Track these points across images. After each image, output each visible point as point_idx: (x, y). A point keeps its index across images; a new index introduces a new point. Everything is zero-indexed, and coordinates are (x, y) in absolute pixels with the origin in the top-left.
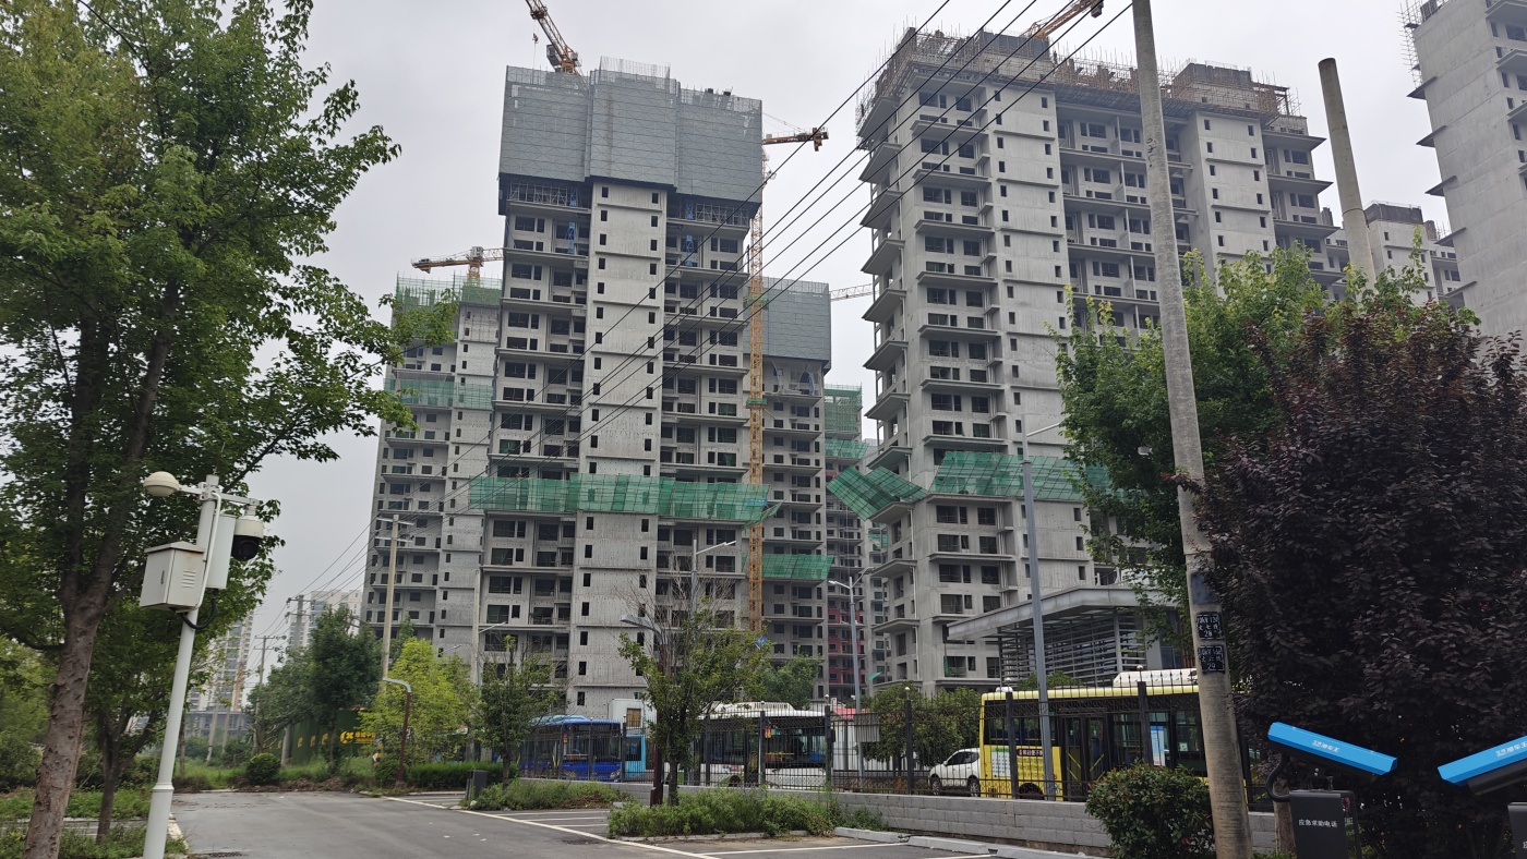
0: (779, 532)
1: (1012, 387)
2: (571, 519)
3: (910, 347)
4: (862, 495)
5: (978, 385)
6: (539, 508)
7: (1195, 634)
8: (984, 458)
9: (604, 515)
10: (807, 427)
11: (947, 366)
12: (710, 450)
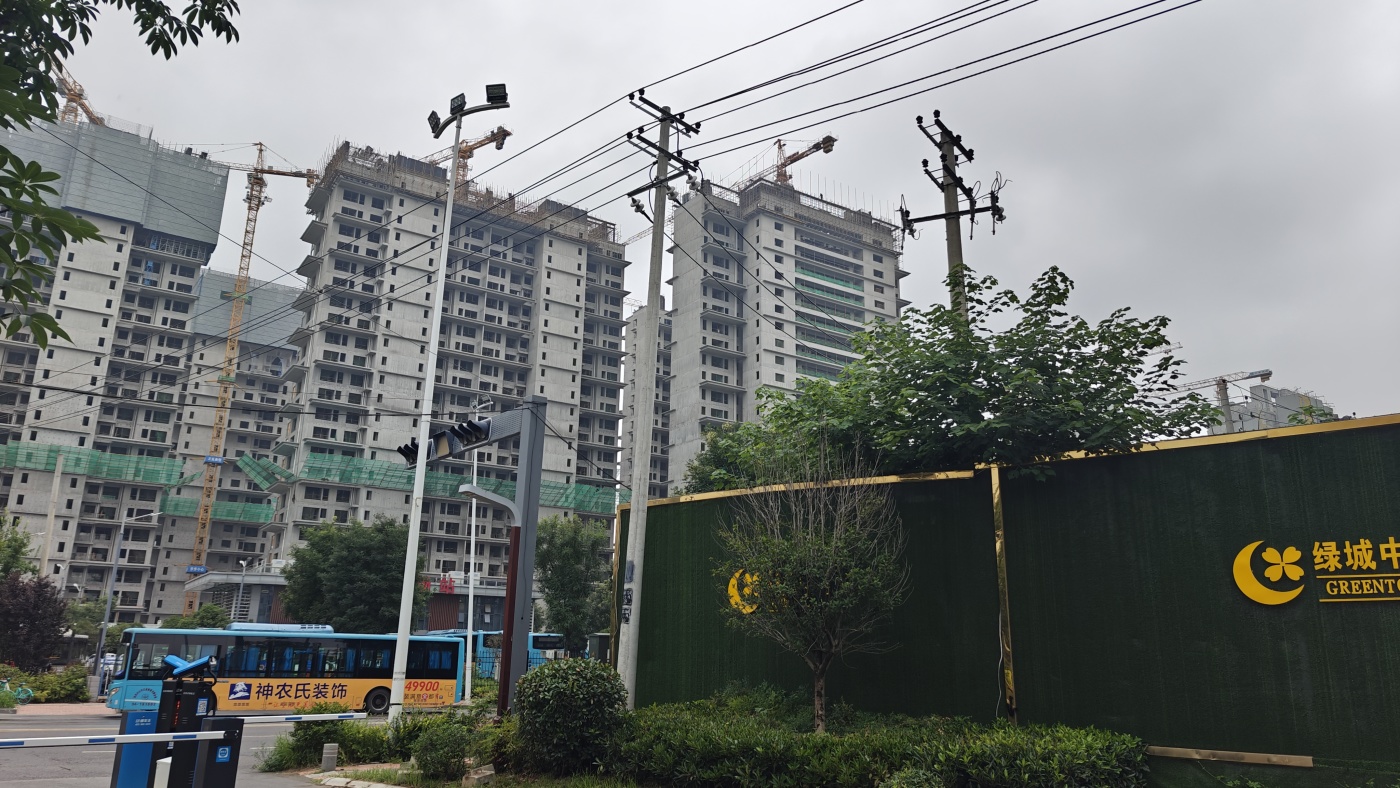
0: (235, 483)
1: (376, 409)
2: (8, 473)
4: (259, 473)
5: (353, 405)
8: (348, 457)
9: (38, 473)
10: (275, 401)
11: (332, 389)
12: (144, 428)
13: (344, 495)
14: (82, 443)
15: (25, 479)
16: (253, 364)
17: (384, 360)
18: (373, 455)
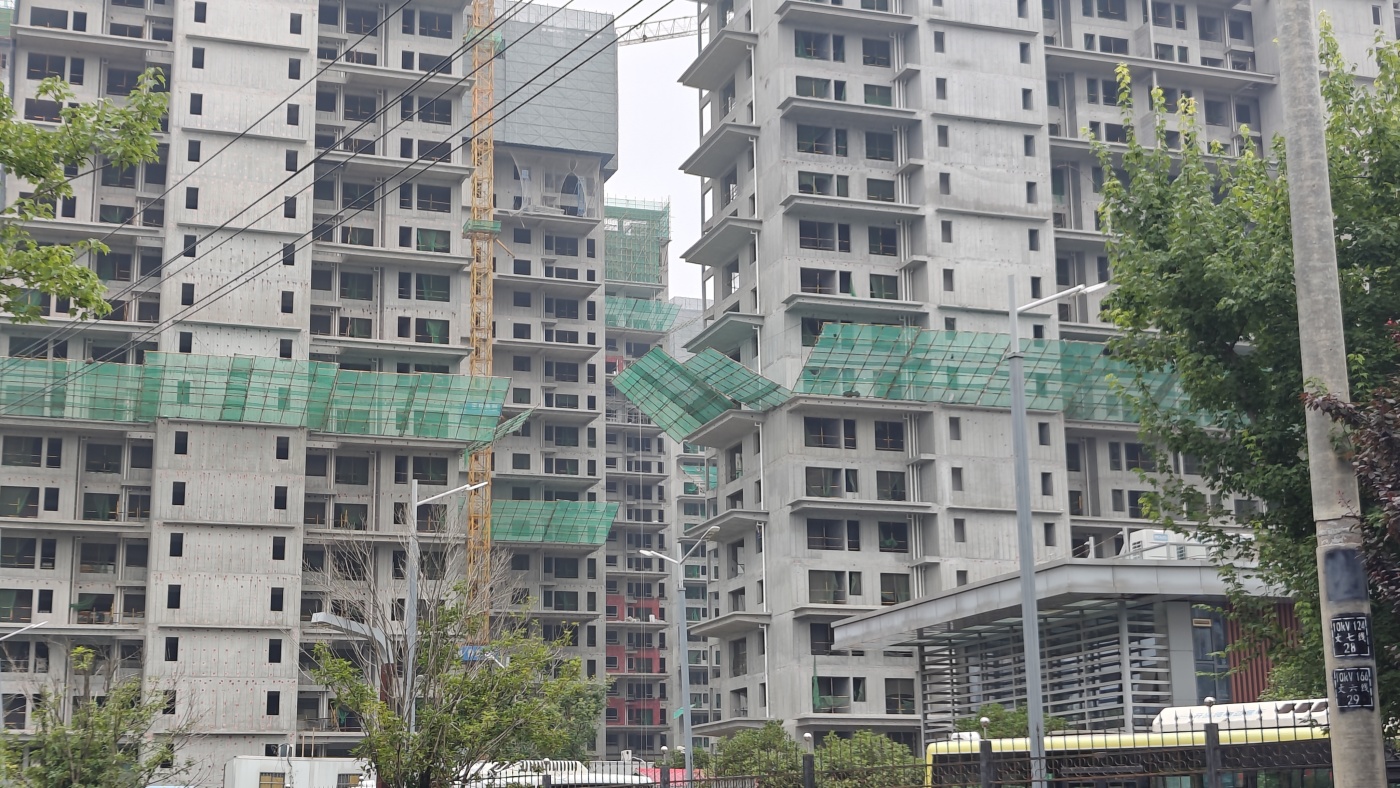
0: (521, 461)
1: (940, 212)
2: (145, 435)
3: (764, 135)
4: (675, 398)
5: (880, 206)
6: (85, 415)
7: (1328, 649)
8: (888, 334)
9: (207, 429)
10: (573, 274)
11: (827, 171)
12: (401, 314)
13: (890, 435)
14: (286, 351)
15: (181, 447)
16: (525, 195)
17: (941, 84)
18: (950, 324)
